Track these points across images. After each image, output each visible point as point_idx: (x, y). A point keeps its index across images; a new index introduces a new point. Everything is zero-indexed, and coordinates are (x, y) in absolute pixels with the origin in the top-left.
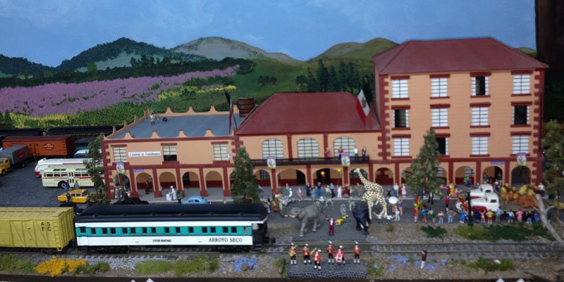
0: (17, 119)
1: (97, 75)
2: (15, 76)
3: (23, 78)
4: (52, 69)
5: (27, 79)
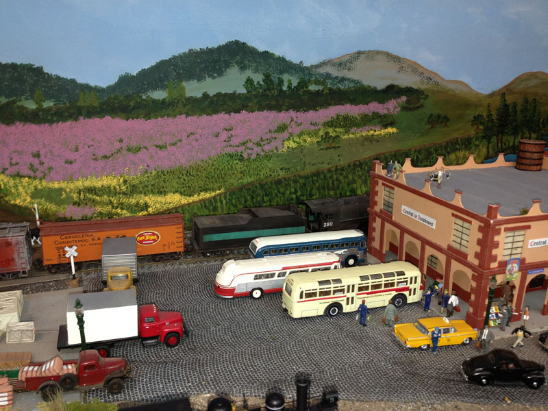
0: (16, 186)
1: (185, 105)
2: (14, 102)
3: (31, 105)
4: (97, 90)
5: (40, 109)
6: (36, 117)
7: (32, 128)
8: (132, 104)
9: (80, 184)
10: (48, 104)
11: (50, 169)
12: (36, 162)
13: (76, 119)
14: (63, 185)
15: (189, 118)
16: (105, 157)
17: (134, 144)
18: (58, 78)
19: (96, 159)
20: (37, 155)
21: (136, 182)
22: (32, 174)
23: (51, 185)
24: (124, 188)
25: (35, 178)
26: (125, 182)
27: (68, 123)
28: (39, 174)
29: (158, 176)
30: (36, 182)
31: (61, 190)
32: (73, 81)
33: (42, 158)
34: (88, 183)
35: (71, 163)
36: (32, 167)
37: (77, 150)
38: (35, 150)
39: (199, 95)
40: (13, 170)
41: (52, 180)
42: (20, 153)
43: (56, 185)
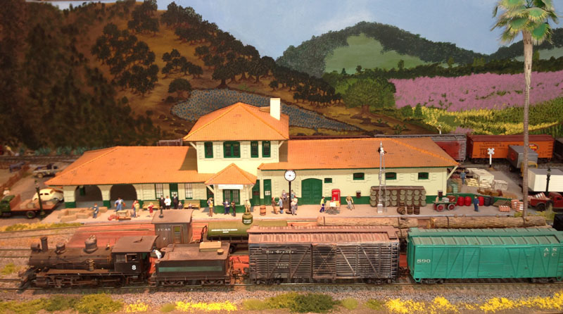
0: (430, 114)
1: (538, 65)
2: (437, 64)
3: (446, 66)
4: (485, 57)
5: (450, 68)
6: (447, 73)
7: (445, 79)
8: (504, 65)
9: (466, 114)
10: (455, 65)
11: (450, 104)
12: (443, 99)
13: (469, 75)
14: (456, 114)
15: (540, 73)
16: (483, 98)
17: (502, 90)
18: (463, 50)
19: (477, 99)
20: (444, 96)
21: (500, 114)
22: (439, 106)
23: (449, 114)
24: (492, 118)
25: (441, 109)
26: (493, 114)
27: (465, 77)
28: (444, 107)
29: (514, 111)
30: (441, 112)
31: (455, 117)
32: (471, 51)
33: (447, 98)
34: (471, 114)
35: (463, 101)
36: (440, 103)
37: (467, 93)
38: (443, 93)
39: (548, 59)
40: (430, 104)
41: (450, 111)
42: (436, 94)
43: (452, 114)
